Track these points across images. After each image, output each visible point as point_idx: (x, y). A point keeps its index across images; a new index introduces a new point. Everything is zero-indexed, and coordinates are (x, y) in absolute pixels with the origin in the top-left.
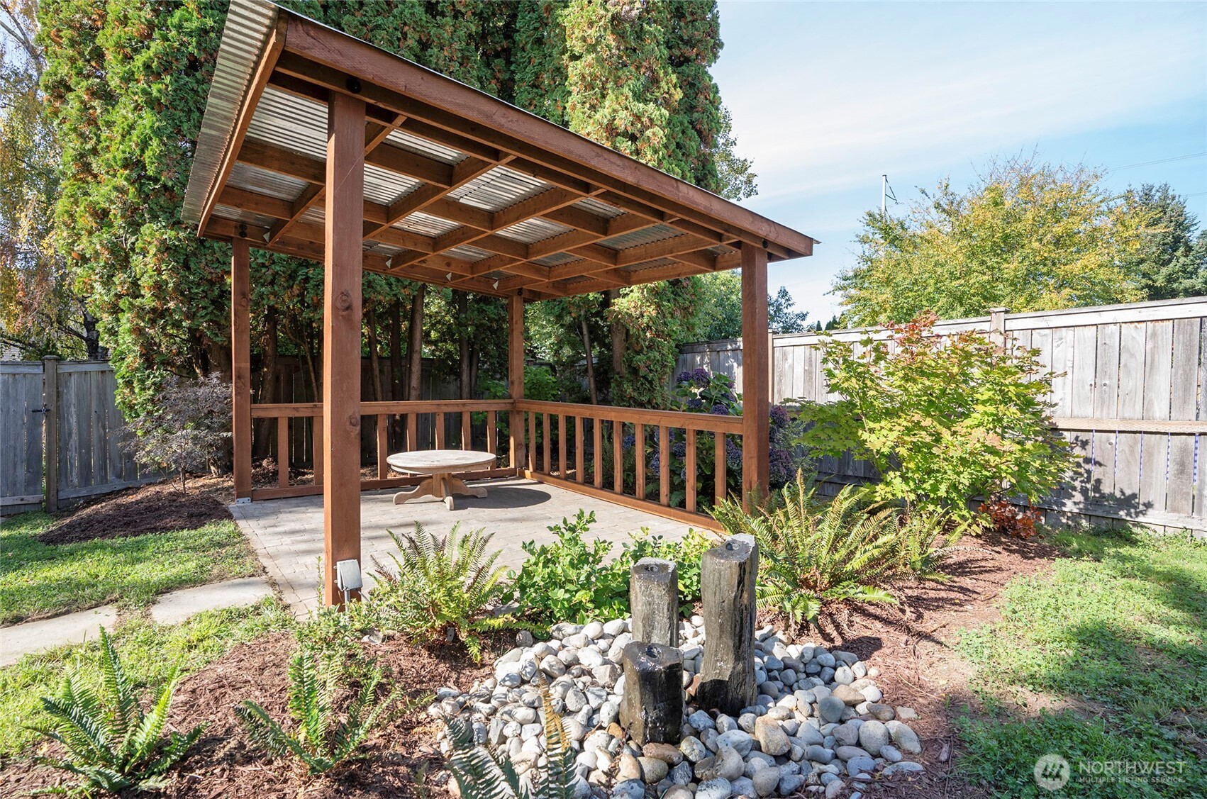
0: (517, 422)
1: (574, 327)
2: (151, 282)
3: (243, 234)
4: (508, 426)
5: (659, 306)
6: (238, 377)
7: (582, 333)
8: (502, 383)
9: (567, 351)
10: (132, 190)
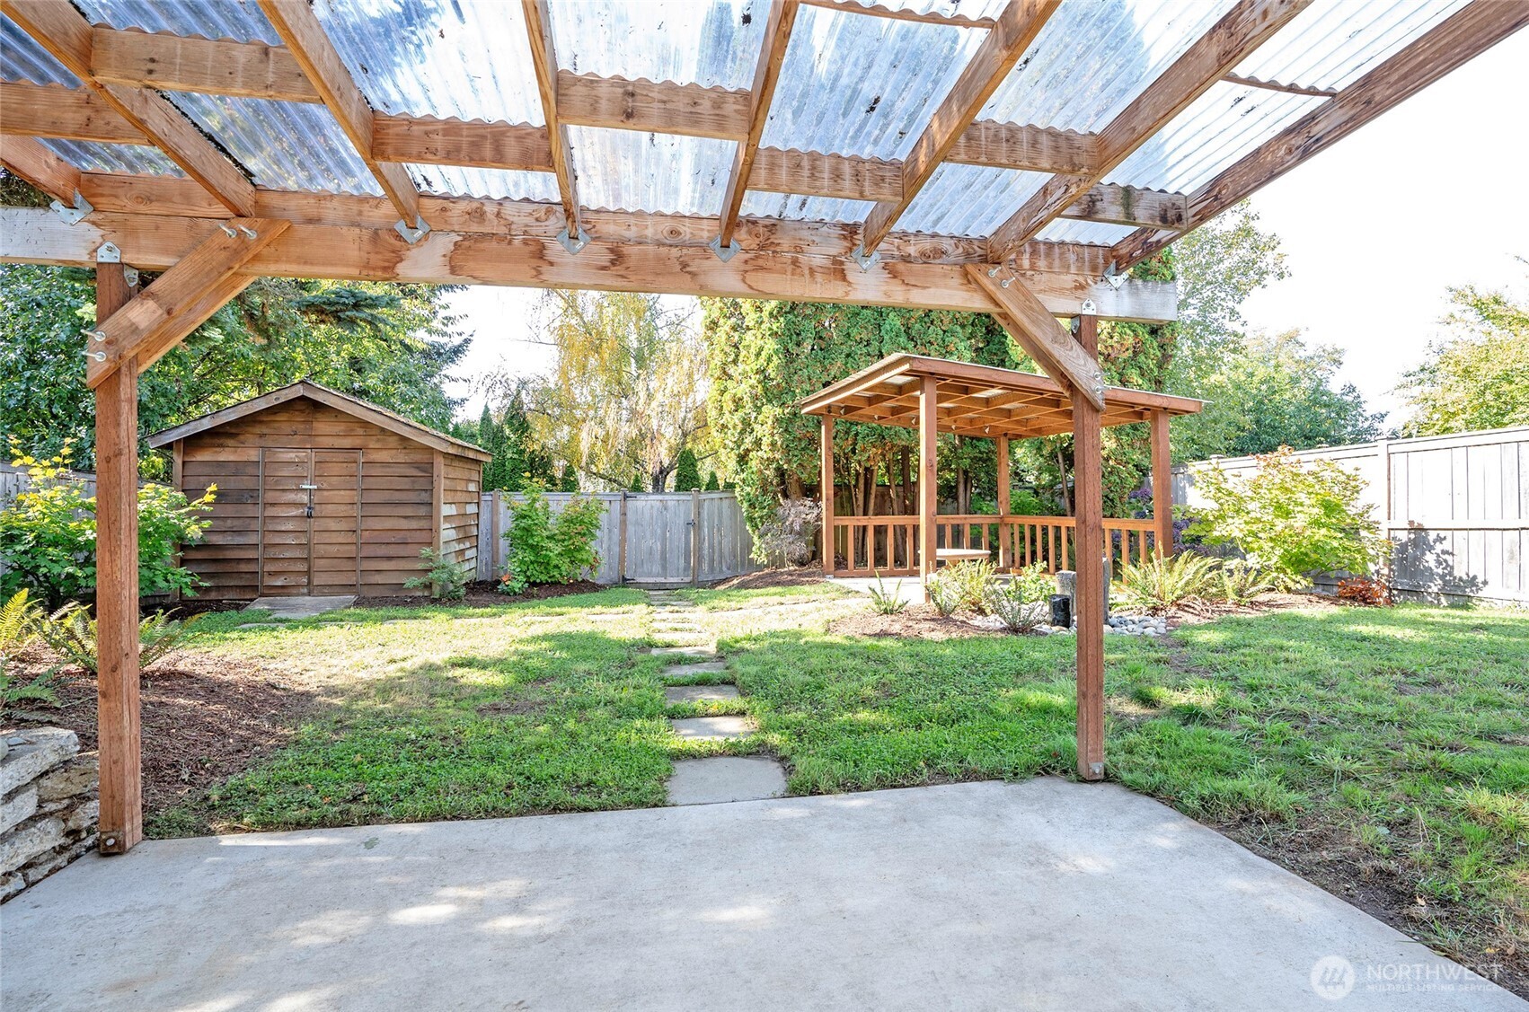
0: (1004, 533)
1: (1053, 456)
2: (769, 442)
3: (829, 412)
4: (998, 539)
5: (1118, 440)
6: (827, 500)
7: (1058, 461)
8: (993, 504)
9: (1046, 478)
10: (760, 386)
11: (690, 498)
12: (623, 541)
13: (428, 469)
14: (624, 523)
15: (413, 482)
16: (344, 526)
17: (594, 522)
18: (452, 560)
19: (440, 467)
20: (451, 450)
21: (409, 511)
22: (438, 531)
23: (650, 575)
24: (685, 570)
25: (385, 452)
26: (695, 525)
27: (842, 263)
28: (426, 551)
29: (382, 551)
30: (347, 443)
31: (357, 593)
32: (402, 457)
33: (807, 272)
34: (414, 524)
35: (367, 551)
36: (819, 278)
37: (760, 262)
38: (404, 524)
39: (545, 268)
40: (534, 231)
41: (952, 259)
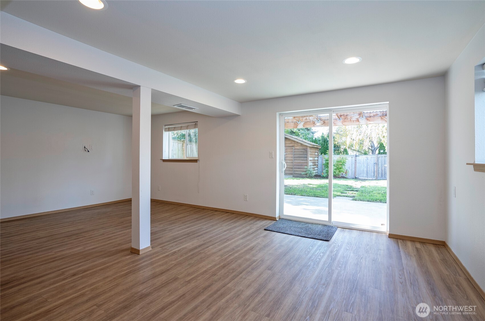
11: (375, 156)
12: (355, 167)
13: (306, 150)
14: (356, 163)
15: (303, 153)
16: (291, 162)
17: (345, 162)
18: (312, 169)
19: (309, 150)
20: (311, 146)
21: (303, 159)
22: (308, 163)
23: (363, 177)
24: (373, 176)
25: (298, 147)
26: (377, 164)
27: (358, 119)
28: (306, 167)
29: (297, 167)
30: (291, 145)
31: (293, 175)
32: (301, 148)
33: (352, 121)
34: (304, 161)
35: (296, 167)
36: (354, 122)
37: (345, 121)
38: (302, 161)
39: (315, 125)
40: (313, 120)
41: (380, 115)
